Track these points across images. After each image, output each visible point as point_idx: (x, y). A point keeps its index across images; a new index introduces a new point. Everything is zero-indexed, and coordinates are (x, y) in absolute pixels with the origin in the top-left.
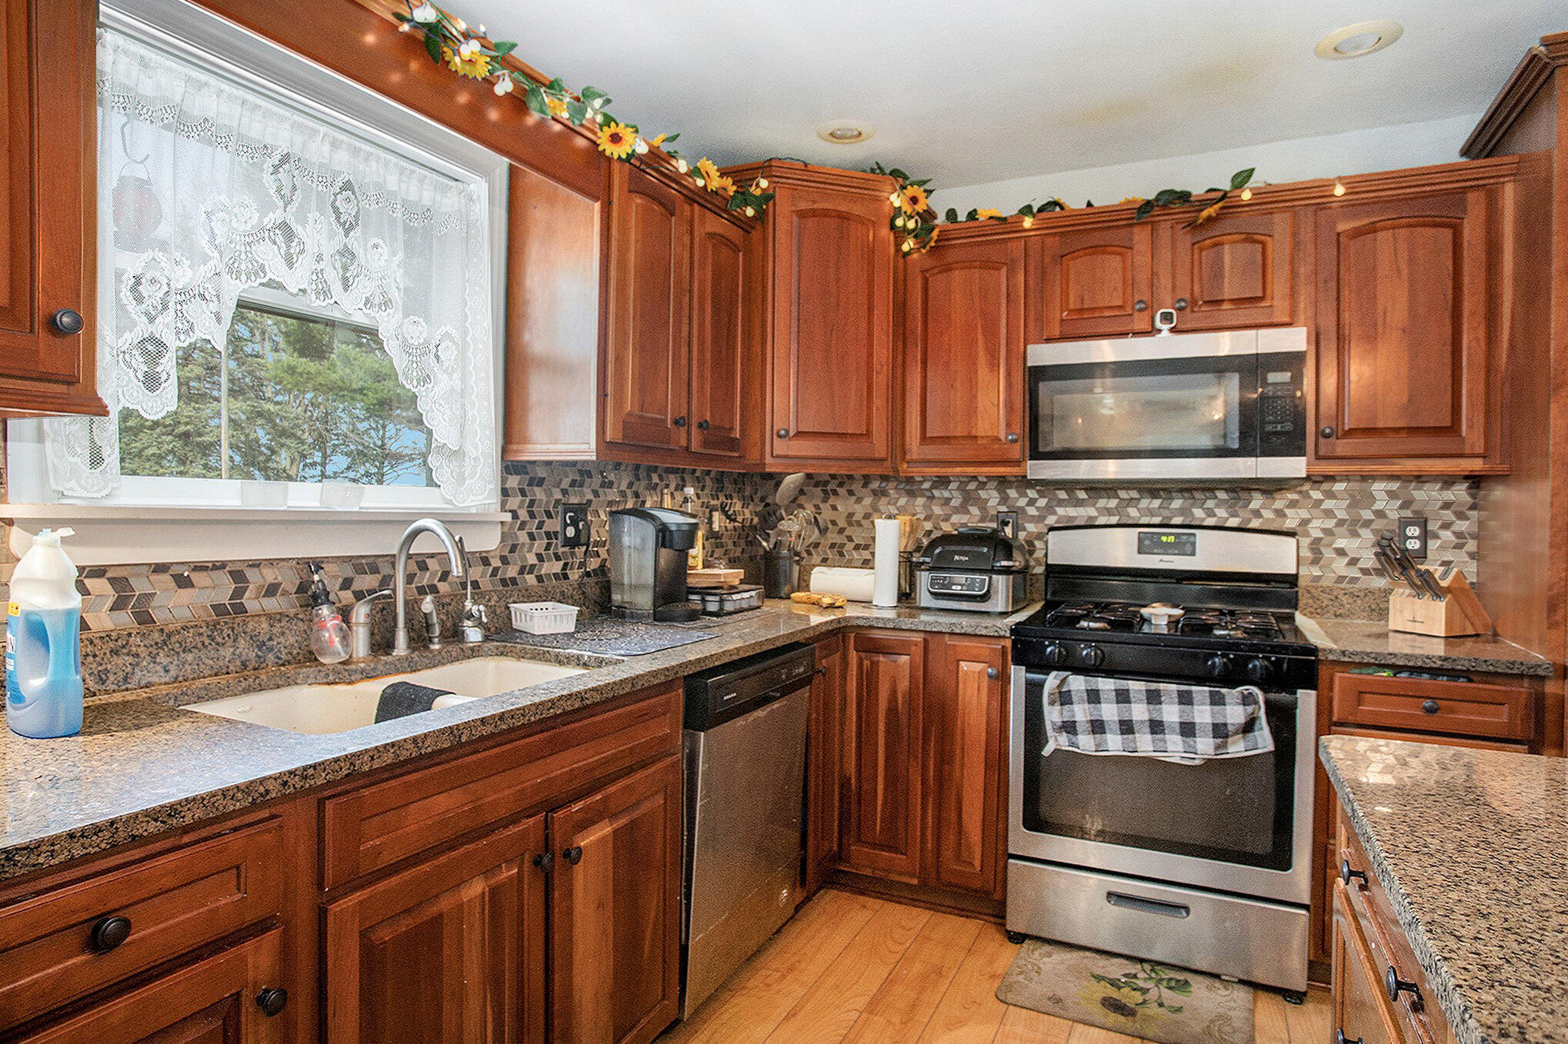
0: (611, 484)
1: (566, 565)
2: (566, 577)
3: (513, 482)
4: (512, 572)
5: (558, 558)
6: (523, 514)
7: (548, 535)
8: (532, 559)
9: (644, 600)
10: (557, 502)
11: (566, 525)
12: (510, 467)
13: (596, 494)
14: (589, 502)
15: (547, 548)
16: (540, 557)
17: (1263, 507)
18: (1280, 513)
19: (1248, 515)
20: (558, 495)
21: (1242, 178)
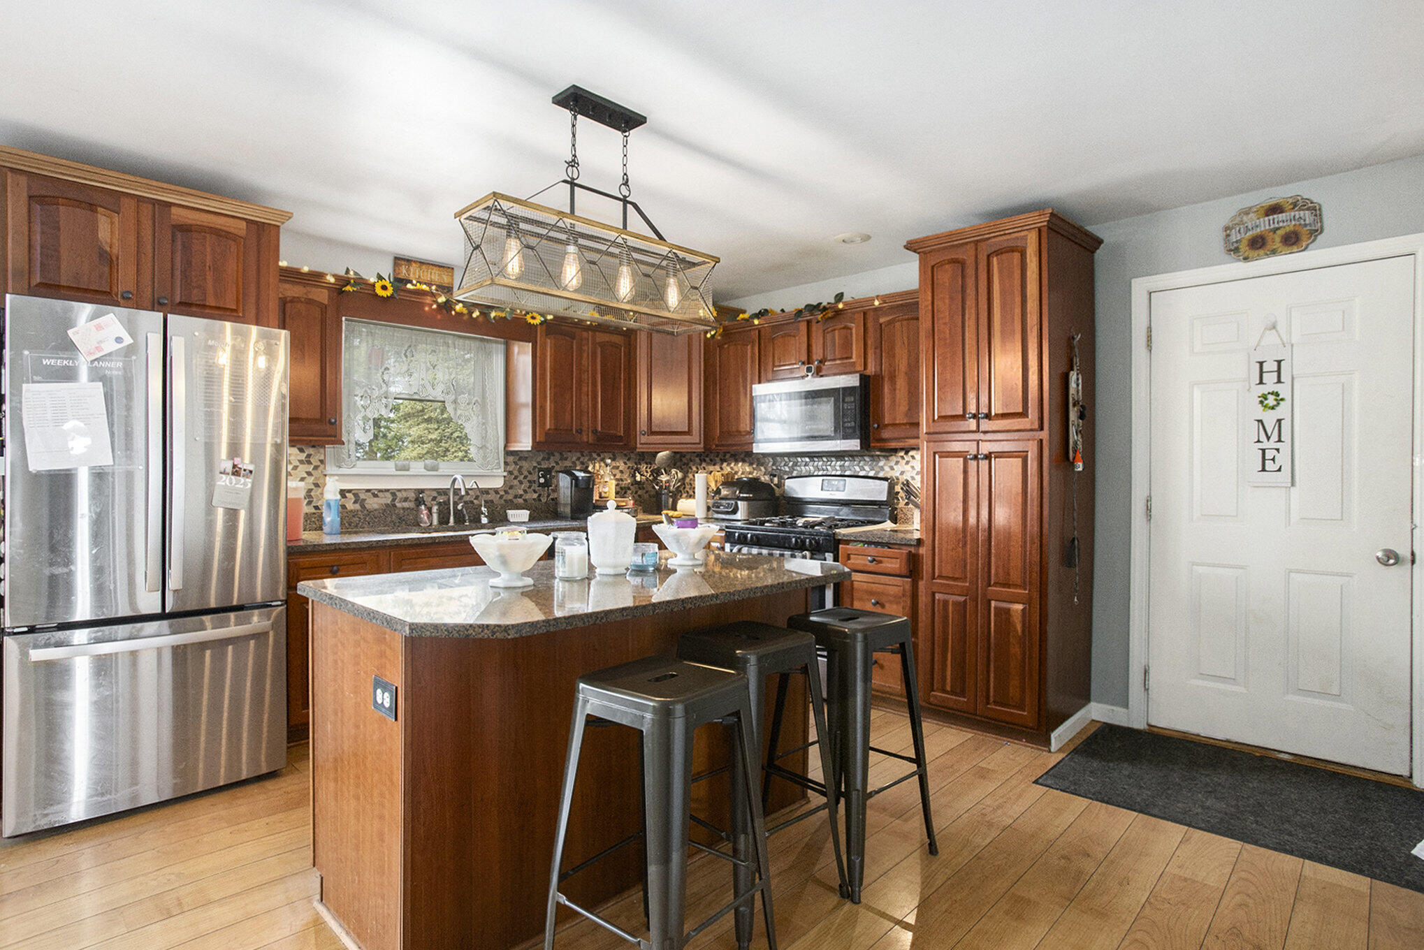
0: (566, 459)
1: (540, 495)
2: (540, 500)
3: (511, 459)
4: (510, 497)
5: (535, 491)
6: (516, 473)
7: (530, 481)
8: (521, 492)
9: (568, 510)
10: (535, 467)
11: (540, 478)
12: (508, 453)
13: (557, 463)
14: (553, 467)
15: (530, 487)
16: (525, 491)
17: (885, 464)
18: (892, 468)
19: (878, 470)
20: (535, 464)
21: (839, 297)
